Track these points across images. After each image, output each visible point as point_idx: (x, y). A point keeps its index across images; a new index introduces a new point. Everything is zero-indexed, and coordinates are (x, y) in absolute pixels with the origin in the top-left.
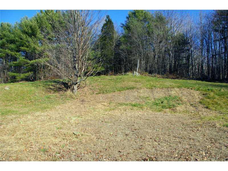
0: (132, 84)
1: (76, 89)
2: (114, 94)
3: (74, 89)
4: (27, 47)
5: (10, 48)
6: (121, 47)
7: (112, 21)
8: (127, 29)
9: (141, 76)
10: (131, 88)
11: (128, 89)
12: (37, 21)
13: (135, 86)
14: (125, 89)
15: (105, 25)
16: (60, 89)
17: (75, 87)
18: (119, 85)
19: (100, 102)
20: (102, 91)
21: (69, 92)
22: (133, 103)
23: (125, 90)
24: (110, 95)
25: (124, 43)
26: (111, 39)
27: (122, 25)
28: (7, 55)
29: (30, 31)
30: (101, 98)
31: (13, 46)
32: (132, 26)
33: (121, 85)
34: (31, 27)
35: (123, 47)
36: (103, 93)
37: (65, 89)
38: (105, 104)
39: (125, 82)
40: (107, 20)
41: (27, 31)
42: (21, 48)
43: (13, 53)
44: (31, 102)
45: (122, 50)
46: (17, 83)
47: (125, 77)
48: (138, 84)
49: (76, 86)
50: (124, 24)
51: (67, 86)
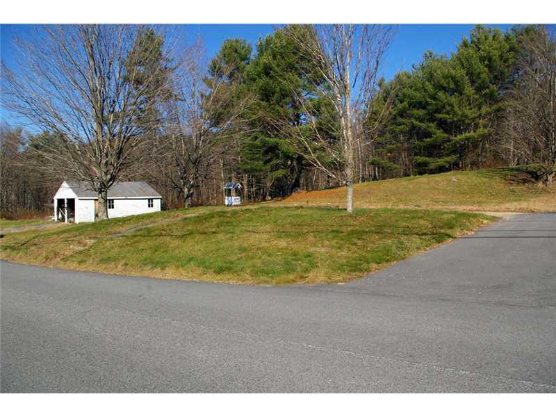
1: (551, 180)
3: (547, 180)
4: (448, 113)
5: (417, 117)
12: (463, 66)
16: (525, 181)
17: (550, 178)
21: (540, 184)
28: (414, 127)
29: (452, 86)
31: (421, 112)
34: (453, 78)
37: (534, 180)
41: (445, 85)
42: (436, 115)
43: (423, 125)
44: (492, 195)
46: (446, 174)
49: (552, 175)
51: (535, 176)
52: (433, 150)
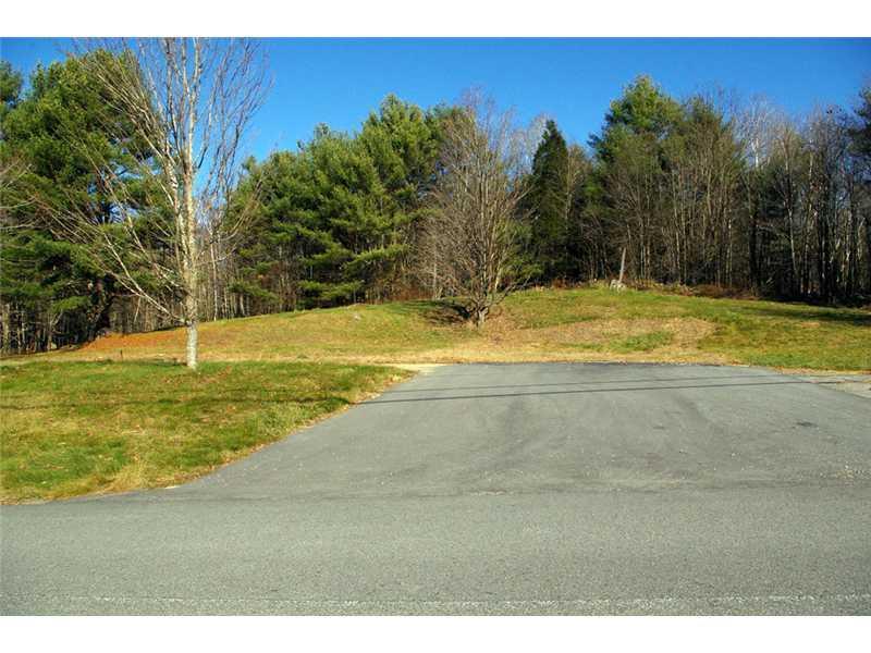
0: (594, 309)
1: (483, 319)
2: (555, 329)
3: (478, 319)
4: (348, 218)
5: (304, 221)
7: (562, 135)
8: (604, 158)
9: (628, 290)
10: (590, 318)
11: (584, 319)
12: (370, 151)
13: (600, 313)
14: (580, 319)
15: (543, 148)
16: (451, 320)
17: (482, 315)
18: (568, 312)
19: (529, 342)
20: (532, 324)
21: (470, 324)
22: (589, 343)
23: (579, 322)
24: (546, 331)
25: (593, 199)
26: (560, 186)
27: (591, 140)
28: (299, 237)
29: (354, 179)
30: (530, 336)
31: (309, 215)
32: (618, 149)
33: (573, 313)
34: (356, 168)
35: (591, 210)
36: (535, 326)
37: (462, 318)
38: (538, 344)
39: (583, 307)
40: (549, 134)
41: (345, 177)
42: (331, 220)
43: (313, 234)
44: (408, 339)
45: (586, 220)
46: (345, 307)
47: (588, 293)
48: (608, 309)
49: (485, 312)
50: (600, 137)
51: (464, 313)
52: (328, 271)
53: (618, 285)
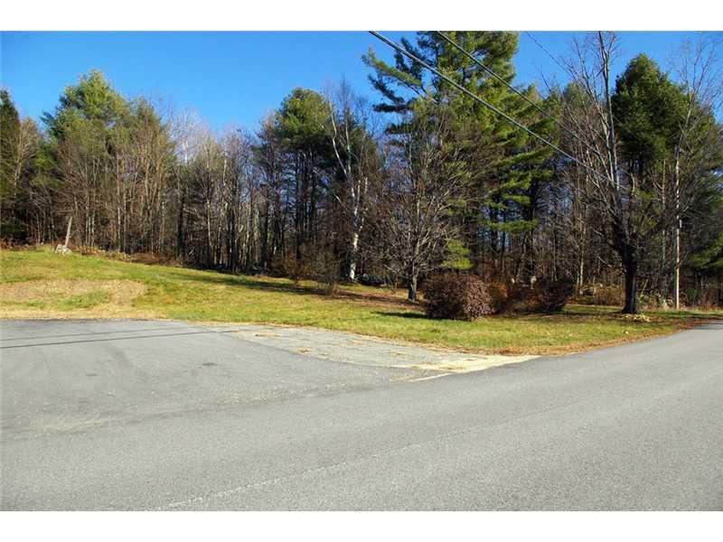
0: (38, 270)
6: (34, 183)
8: (56, 135)
9: (73, 254)
10: (34, 279)
11: (28, 279)
13: (44, 274)
14: (24, 279)
18: (12, 272)
22: (32, 301)
23: (23, 281)
25: (43, 170)
26: (10, 154)
27: (45, 117)
32: (69, 129)
33: (17, 273)
35: (40, 180)
39: (28, 268)
45: (34, 188)
47: (33, 255)
48: (53, 270)
50: (53, 116)
53: (63, 249)
